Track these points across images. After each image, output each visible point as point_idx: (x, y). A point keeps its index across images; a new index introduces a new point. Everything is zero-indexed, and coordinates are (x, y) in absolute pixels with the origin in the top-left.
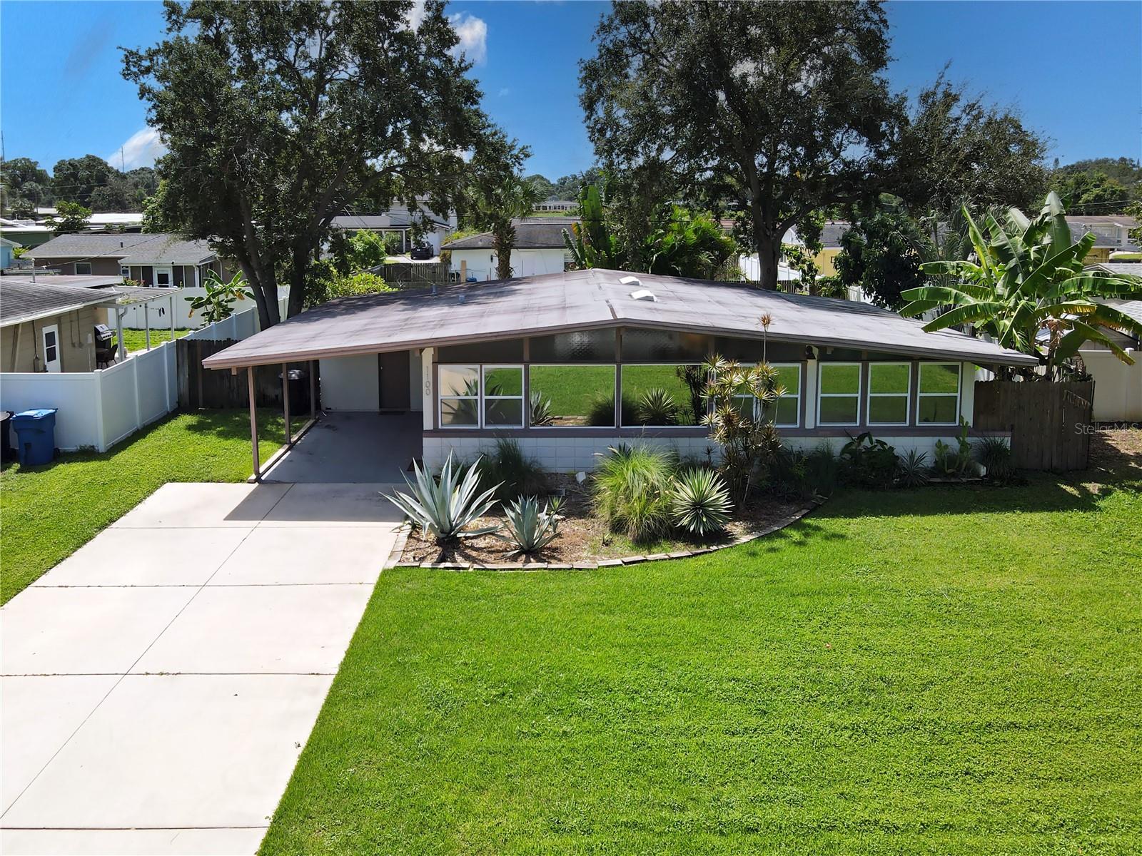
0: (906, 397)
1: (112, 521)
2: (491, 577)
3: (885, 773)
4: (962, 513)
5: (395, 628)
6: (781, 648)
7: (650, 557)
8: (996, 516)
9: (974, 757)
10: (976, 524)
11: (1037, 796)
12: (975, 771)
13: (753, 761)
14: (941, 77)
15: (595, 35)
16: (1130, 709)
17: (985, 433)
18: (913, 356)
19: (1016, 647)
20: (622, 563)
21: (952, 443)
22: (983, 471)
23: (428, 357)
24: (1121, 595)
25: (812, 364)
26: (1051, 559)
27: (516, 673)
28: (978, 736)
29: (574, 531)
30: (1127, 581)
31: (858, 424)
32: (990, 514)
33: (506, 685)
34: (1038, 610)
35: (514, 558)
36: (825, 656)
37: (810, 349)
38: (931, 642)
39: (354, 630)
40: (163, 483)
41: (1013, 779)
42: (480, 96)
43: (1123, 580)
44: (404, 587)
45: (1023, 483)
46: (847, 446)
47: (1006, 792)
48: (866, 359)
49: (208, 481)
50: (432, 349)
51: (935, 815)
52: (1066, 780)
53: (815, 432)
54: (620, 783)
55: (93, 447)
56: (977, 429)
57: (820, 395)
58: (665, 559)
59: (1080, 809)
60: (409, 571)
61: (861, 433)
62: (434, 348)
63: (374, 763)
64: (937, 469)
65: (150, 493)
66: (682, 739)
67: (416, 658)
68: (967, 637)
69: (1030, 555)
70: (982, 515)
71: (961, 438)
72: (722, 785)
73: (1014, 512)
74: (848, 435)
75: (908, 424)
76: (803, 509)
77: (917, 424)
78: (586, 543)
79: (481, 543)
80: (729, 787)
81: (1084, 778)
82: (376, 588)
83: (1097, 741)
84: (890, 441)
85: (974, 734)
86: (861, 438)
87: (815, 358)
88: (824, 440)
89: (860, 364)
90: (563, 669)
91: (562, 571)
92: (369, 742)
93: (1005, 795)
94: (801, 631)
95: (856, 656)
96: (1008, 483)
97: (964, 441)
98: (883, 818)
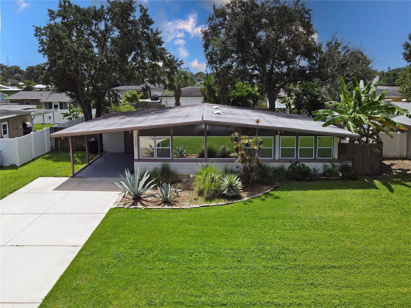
0: (313, 149)
1: (15, 190)
2: (150, 211)
3: (281, 284)
4: (330, 189)
5: (109, 229)
6: (251, 238)
7: (210, 205)
8: (343, 190)
9: (316, 278)
10: (335, 193)
11: (337, 293)
12: (315, 284)
13: (231, 279)
14: (334, 37)
15: (207, 21)
16: (379, 261)
17: (342, 161)
18: (315, 134)
19: (341, 238)
20: (199, 206)
21: (329, 165)
22: (341, 175)
23: (135, 133)
24: (384, 219)
25: (277, 137)
26: (361, 206)
27: (150, 246)
28: (319, 271)
29: (185, 195)
30: (387, 214)
31: (295, 158)
32: (341, 190)
33: (144, 250)
34: (351, 225)
35: (159, 205)
36: (267, 241)
37: (276, 131)
38: (309, 236)
39: (94, 230)
40: (38, 177)
41: (329, 287)
42: (163, 43)
43: (386, 214)
44: (116, 215)
45: (356, 179)
46: (291, 166)
47: (325, 291)
48: (297, 135)
49: (55, 177)
50: (137, 130)
51: (295, 300)
52: (349, 287)
53: (279, 161)
54: (179, 287)
55: (15, 164)
56: (339, 160)
57: (281, 148)
58: (216, 205)
59: (352, 298)
60: (120, 209)
61: (296, 161)
62: (138, 130)
63: (88, 279)
64: (324, 174)
65: (32, 180)
66: (206, 271)
67: (114, 240)
68: (323, 234)
69: (353, 205)
70: (338, 190)
71: (333, 163)
72: (217, 288)
73: (350, 189)
74: (291, 162)
75: (313, 158)
76: (272, 188)
77: (317, 158)
78: (188, 199)
79: (149, 199)
80: (220, 289)
81: (356, 287)
82: (106, 215)
83: (364, 273)
84: (307, 164)
85: (317, 270)
86: (296, 163)
87: (278, 135)
88: (282, 164)
89: (295, 137)
90: (167, 245)
91: (177, 209)
92: (87, 271)
93: (325, 293)
94: (260, 231)
95: (279, 241)
96: (350, 179)
97: (333, 164)
98: (276, 301)
